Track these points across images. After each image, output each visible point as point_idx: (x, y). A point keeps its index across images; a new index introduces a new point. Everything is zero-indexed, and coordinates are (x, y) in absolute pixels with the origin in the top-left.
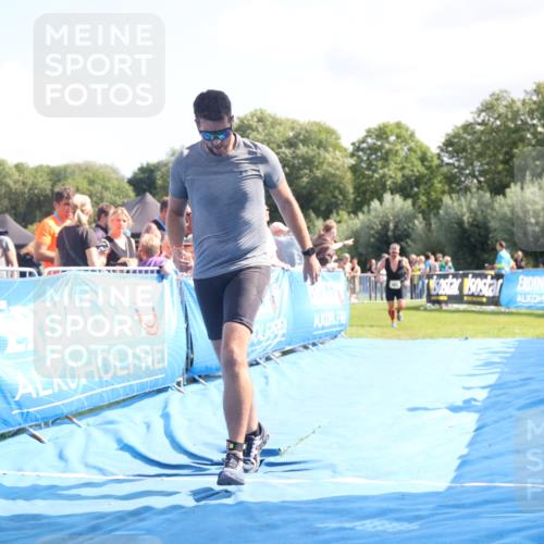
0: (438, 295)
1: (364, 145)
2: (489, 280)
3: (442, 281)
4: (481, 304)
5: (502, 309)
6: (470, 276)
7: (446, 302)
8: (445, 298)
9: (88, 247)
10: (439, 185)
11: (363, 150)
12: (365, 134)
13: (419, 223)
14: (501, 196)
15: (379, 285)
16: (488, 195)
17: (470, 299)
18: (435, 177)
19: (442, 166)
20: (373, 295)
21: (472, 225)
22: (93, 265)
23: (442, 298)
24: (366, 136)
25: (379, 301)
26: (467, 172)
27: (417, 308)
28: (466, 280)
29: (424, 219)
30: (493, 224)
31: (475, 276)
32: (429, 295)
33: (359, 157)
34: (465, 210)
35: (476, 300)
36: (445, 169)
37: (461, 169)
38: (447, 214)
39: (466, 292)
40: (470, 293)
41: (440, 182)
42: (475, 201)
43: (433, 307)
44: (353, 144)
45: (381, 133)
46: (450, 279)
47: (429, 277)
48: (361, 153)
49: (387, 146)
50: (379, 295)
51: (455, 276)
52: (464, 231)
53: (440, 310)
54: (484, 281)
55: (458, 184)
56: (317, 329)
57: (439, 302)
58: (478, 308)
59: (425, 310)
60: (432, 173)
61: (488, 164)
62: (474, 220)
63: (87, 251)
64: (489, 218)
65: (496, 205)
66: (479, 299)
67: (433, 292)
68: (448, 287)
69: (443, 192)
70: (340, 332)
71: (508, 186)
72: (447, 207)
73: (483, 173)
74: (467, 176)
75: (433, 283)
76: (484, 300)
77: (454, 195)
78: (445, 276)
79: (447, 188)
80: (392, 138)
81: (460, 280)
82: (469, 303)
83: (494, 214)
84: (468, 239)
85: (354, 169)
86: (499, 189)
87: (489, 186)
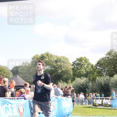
0: (96, 104)
1: (76, 63)
2: (110, 100)
3: (97, 100)
4: (107, 106)
5: (113, 108)
6: (105, 99)
7: (98, 106)
8: (98, 105)
9: (6, 92)
10: (96, 74)
11: (75, 64)
12: (76, 59)
13: (90, 84)
14: (112, 77)
15: (79, 100)
16: (108, 77)
17: (105, 105)
18: (95, 72)
19: (97, 69)
20: (78, 103)
21: (104, 85)
22: (7, 97)
23: (97, 105)
24: (77, 60)
25: (79, 105)
26: (103, 70)
27: (90, 107)
28: (103, 100)
29: (92, 83)
30: (110, 85)
31: (106, 99)
32: (93, 104)
33: (74, 66)
34: (103, 81)
35: (106, 105)
36: (97, 70)
37: (102, 70)
38: (98, 82)
39: (104, 103)
40: (105, 103)
41: (96, 73)
42: (105, 79)
43: (94, 107)
44: (73, 62)
45: (80, 60)
46: (99, 100)
47: (93, 99)
48: (75, 65)
49: (82, 63)
50: (79, 103)
51: (100, 99)
52: (102, 86)
53: (96, 108)
54: (109, 100)
55: (101, 74)
56: (64, 113)
57: (96, 106)
58: (106, 107)
59: (92, 108)
60: (94, 71)
61: (109, 69)
62: (105, 84)
63: (6, 93)
64: (109, 83)
65: (111, 80)
66: (107, 105)
67: (94, 103)
68: (99, 102)
69: (97, 76)
70: (70, 114)
71: (114, 75)
72: (98, 80)
73: (108, 71)
74: (103, 71)
75: (94, 101)
76: (108, 105)
77: (99, 77)
78: (98, 99)
79: (98, 75)
80: (83, 61)
81: (102, 100)
82: (104, 106)
83: (111, 82)
84: (104, 88)
85: (73, 69)
86: (112, 75)
87: (109, 75)
